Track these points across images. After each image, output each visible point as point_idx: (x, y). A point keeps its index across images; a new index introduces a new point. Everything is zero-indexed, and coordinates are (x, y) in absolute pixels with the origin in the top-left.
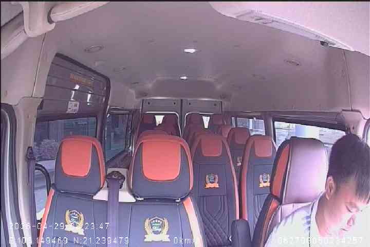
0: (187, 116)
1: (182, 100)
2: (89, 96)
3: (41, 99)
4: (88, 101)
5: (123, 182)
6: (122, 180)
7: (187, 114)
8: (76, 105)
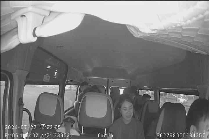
0: (111, 88)
1: (108, 79)
2: (56, 73)
3: (28, 72)
4: (55, 76)
5: (73, 124)
6: (73, 123)
7: (111, 87)
8: (48, 78)
